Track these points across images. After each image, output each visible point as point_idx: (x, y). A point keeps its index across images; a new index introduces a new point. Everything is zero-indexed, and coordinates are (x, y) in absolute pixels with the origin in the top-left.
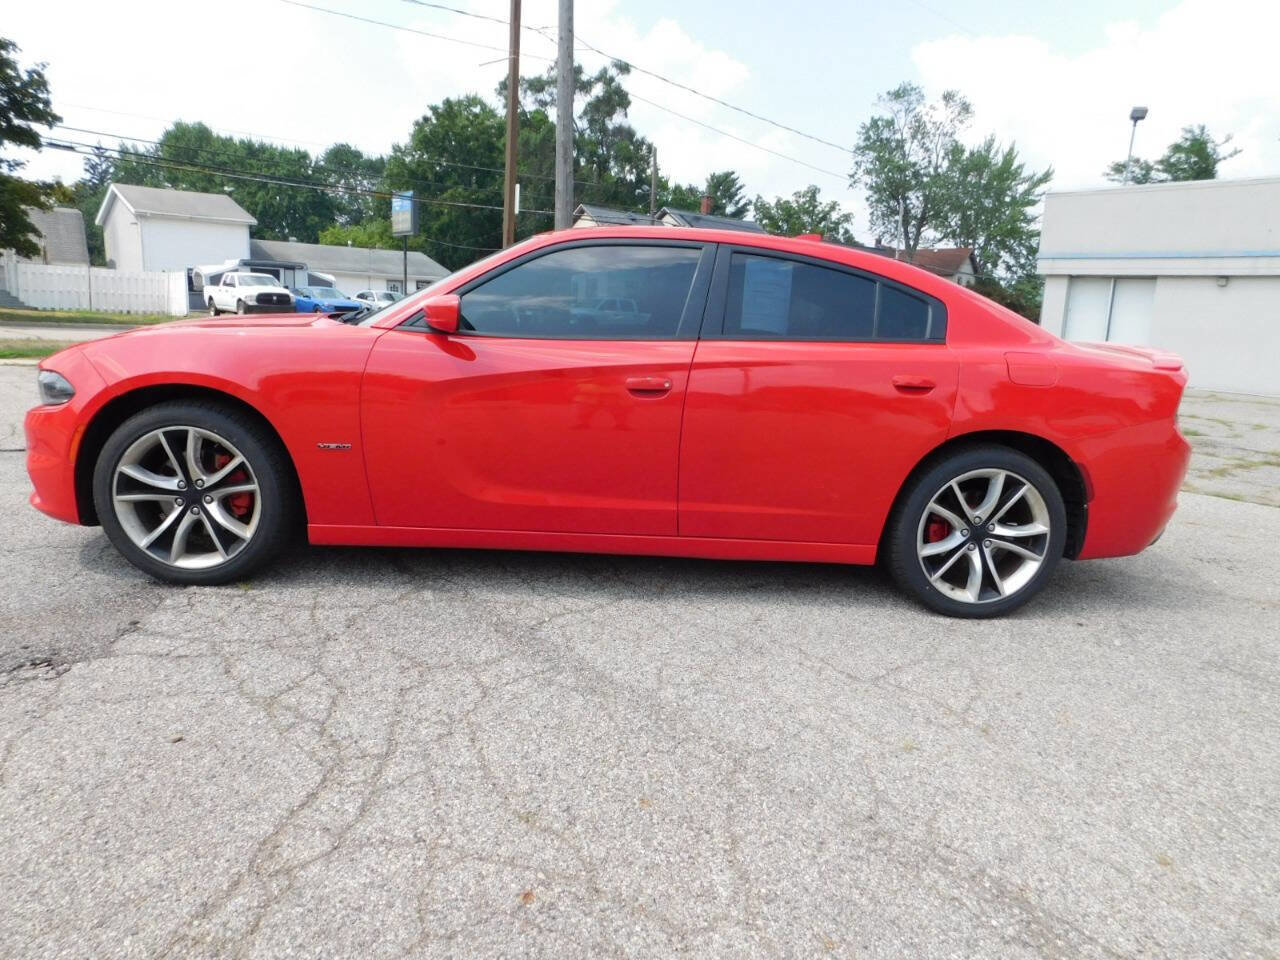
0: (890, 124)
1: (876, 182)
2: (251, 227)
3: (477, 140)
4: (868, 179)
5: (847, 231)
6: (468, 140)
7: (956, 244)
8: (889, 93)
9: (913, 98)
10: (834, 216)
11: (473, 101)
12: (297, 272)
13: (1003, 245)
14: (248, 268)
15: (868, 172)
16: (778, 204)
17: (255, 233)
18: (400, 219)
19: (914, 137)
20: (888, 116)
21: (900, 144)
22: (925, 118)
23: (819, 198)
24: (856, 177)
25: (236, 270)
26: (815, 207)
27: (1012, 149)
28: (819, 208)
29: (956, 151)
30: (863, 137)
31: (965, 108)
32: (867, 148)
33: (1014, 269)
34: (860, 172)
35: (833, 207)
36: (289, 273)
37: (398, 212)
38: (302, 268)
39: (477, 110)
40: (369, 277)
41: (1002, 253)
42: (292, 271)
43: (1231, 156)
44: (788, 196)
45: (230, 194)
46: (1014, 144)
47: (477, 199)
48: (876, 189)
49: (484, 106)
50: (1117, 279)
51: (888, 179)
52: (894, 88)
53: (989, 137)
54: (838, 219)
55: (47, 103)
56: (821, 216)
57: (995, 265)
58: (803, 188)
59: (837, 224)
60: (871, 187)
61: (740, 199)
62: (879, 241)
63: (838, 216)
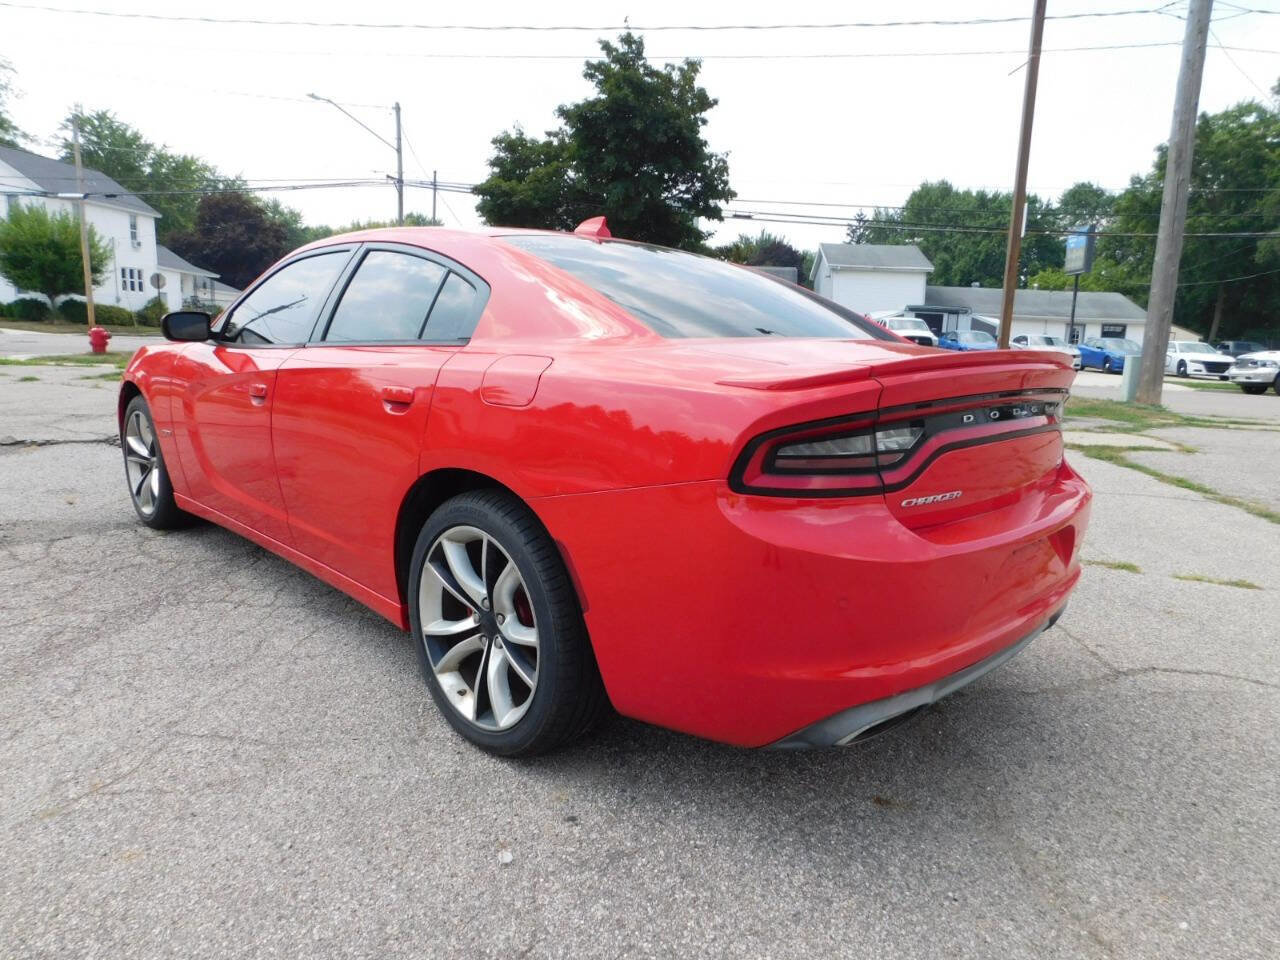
2: (929, 274)
3: (1238, 156)
6: (1225, 157)
11: (1248, 109)
12: (961, 316)
14: (913, 314)
17: (931, 280)
18: (1074, 257)
25: (902, 316)
36: (953, 317)
37: (1072, 250)
38: (966, 312)
39: (1250, 119)
40: (1046, 321)
42: (955, 316)
45: (918, 244)
47: (1225, 226)
49: (1261, 111)
55: (726, 183)
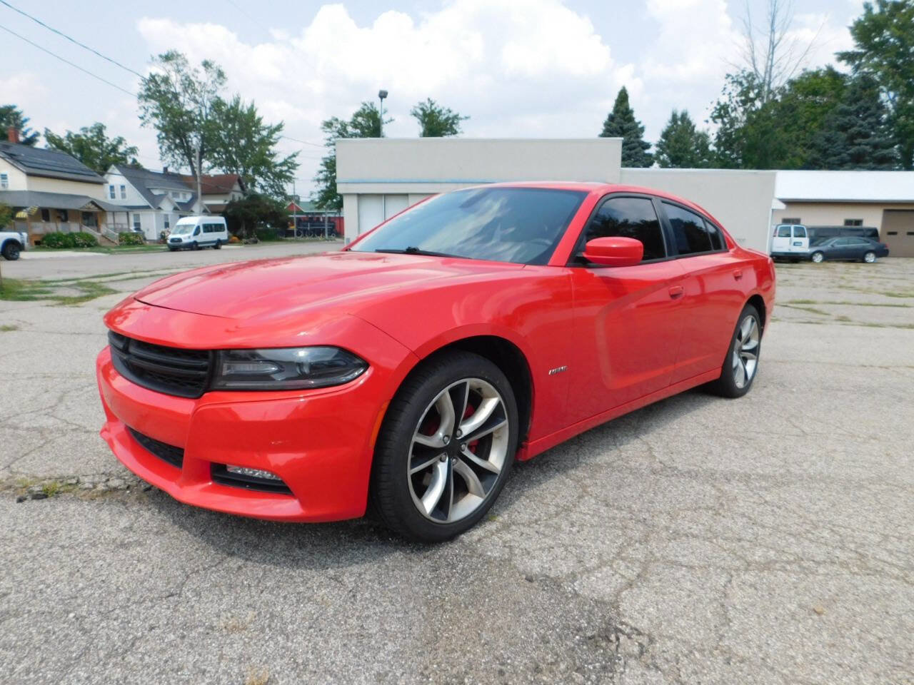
0: (166, 80)
1: (163, 124)
4: (156, 121)
5: (134, 161)
7: (224, 171)
8: (161, 56)
9: (180, 62)
10: (121, 149)
13: (257, 171)
15: (155, 115)
16: (69, 136)
19: (185, 90)
20: (163, 73)
21: (176, 96)
22: (193, 79)
23: (106, 133)
24: (146, 119)
26: (104, 140)
27: (253, 106)
28: (107, 142)
29: (217, 105)
30: (144, 88)
31: (221, 74)
32: (148, 96)
33: (266, 188)
34: (148, 116)
35: (120, 141)
41: (257, 177)
43: (389, 122)
44: (76, 131)
46: (253, 101)
48: (163, 129)
50: (386, 196)
51: (171, 122)
52: (164, 53)
53: (236, 96)
54: (126, 151)
56: (110, 148)
57: (253, 185)
58: (90, 125)
59: (125, 154)
60: (158, 128)
61: (28, 130)
62: (166, 169)
63: (125, 149)
